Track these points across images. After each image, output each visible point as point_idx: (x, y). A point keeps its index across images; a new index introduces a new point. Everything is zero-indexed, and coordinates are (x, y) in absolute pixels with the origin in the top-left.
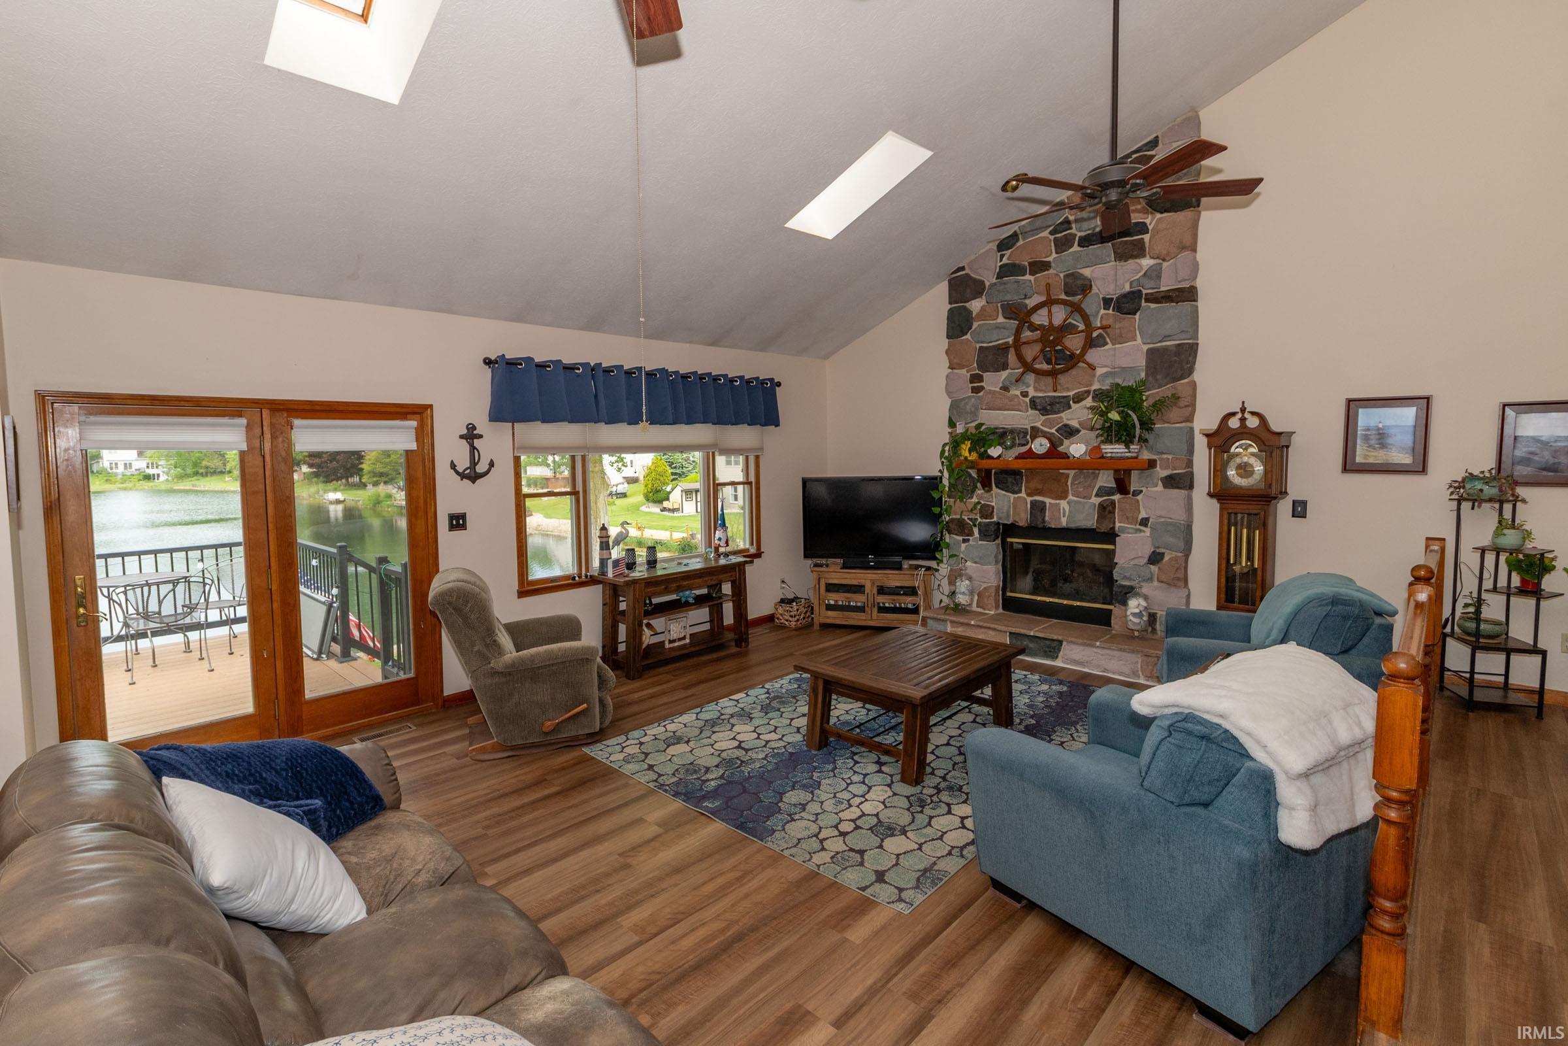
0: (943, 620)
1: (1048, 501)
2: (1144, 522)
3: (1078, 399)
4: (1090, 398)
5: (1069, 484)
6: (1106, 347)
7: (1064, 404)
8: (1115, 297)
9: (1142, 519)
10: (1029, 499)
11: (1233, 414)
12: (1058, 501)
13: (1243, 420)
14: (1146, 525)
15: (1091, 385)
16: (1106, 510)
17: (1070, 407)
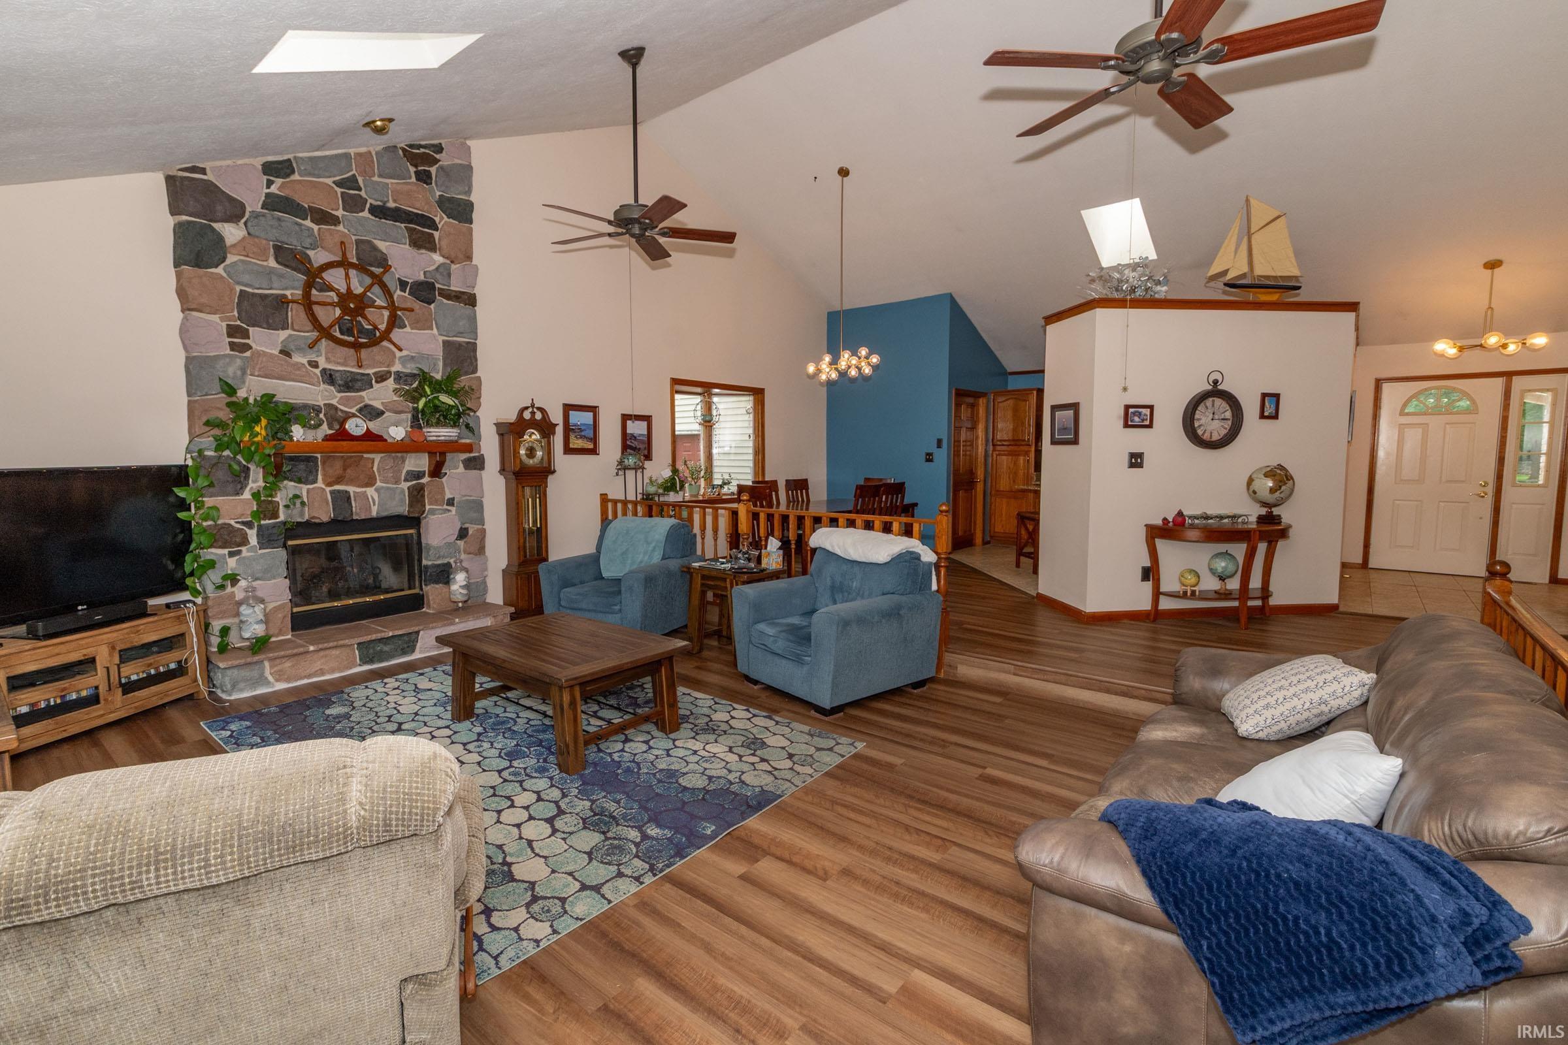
0: (256, 663)
1: (351, 489)
2: (451, 502)
3: (381, 378)
4: (392, 379)
5: (375, 469)
6: (405, 330)
7: (365, 382)
8: (410, 281)
9: (449, 499)
10: (328, 489)
11: (527, 408)
12: (364, 489)
13: (533, 413)
14: (453, 505)
15: (393, 365)
16: (417, 495)
17: (372, 387)
